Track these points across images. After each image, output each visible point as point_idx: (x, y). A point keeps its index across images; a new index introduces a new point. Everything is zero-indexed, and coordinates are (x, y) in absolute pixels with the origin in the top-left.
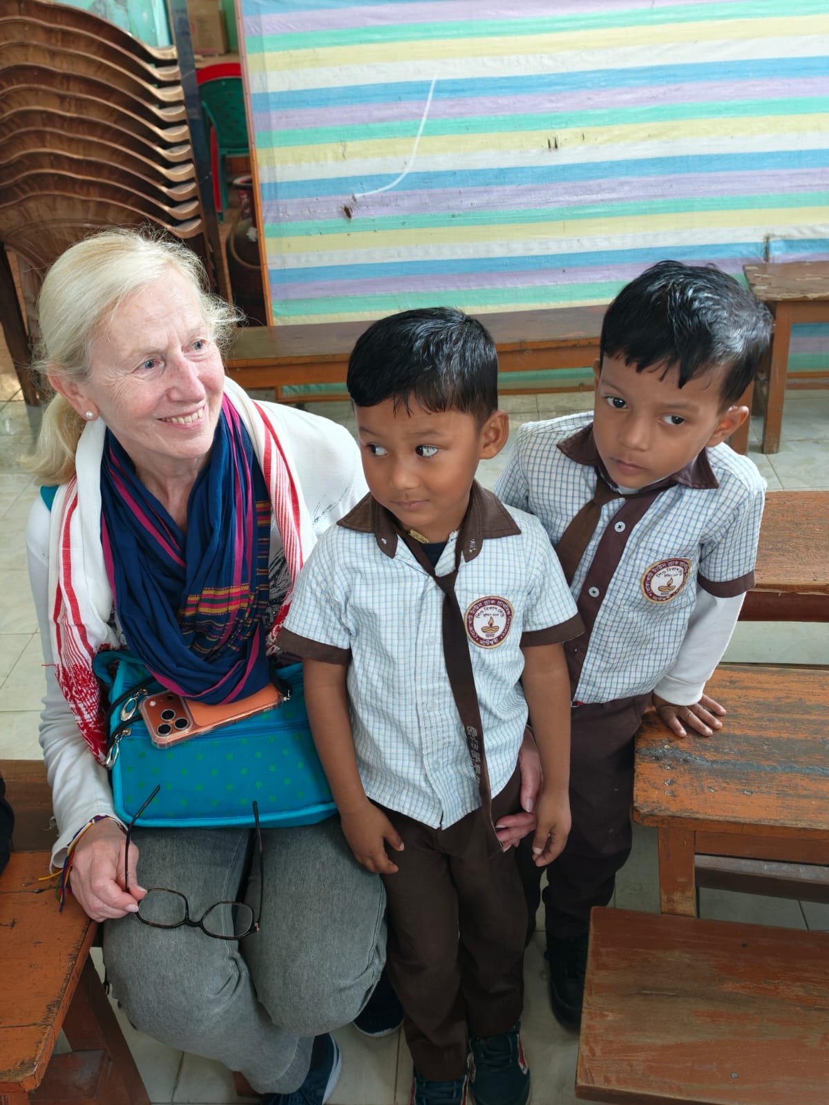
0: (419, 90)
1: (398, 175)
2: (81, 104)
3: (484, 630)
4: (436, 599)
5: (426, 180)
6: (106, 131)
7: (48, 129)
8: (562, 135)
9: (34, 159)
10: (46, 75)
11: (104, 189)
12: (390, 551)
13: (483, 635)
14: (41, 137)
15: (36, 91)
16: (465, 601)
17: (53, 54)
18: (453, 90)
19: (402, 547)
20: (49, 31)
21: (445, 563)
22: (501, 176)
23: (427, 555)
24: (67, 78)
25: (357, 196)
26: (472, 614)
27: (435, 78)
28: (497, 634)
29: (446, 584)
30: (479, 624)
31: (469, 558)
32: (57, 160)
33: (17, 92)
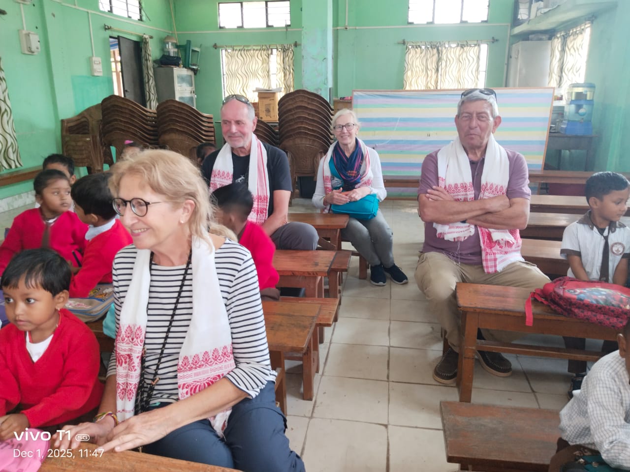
0: (395, 120)
1: (388, 140)
2: (313, 116)
3: (616, 251)
4: (603, 242)
5: (395, 142)
6: (318, 123)
7: (305, 121)
8: (431, 132)
9: (299, 128)
10: (306, 108)
11: (315, 136)
12: (592, 229)
13: (615, 252)
14: (302, 122)
15: (303, 112)
16: (610, 243)
17: (309, 104)
18: (404, 120)
19: (595, 228)
20: (309, 98)
21: (606, 233)
22: (414, 142)
23: (601, 231)
24: (311, 110)
25: (377, 145)
26: (612, 246)
27: (400, 117)
28: (620, 253)
29: (606, 238)
30: (615, 249)
31: (613, 232)
32: (305, 128)
33: (299, 112)
